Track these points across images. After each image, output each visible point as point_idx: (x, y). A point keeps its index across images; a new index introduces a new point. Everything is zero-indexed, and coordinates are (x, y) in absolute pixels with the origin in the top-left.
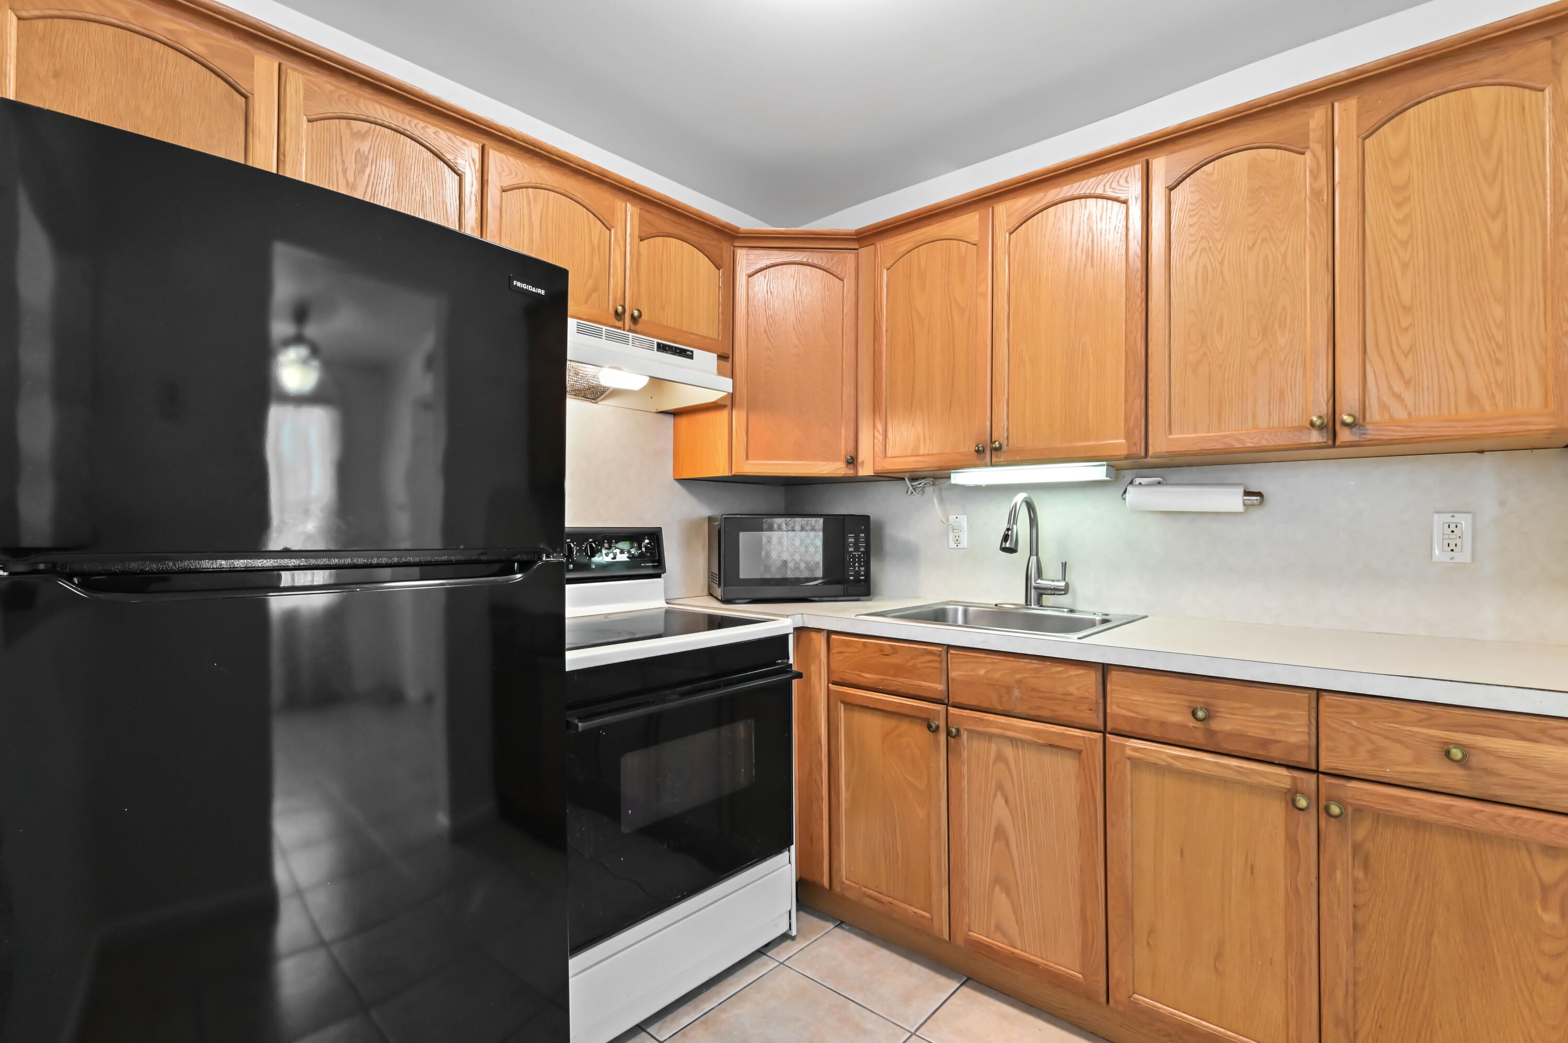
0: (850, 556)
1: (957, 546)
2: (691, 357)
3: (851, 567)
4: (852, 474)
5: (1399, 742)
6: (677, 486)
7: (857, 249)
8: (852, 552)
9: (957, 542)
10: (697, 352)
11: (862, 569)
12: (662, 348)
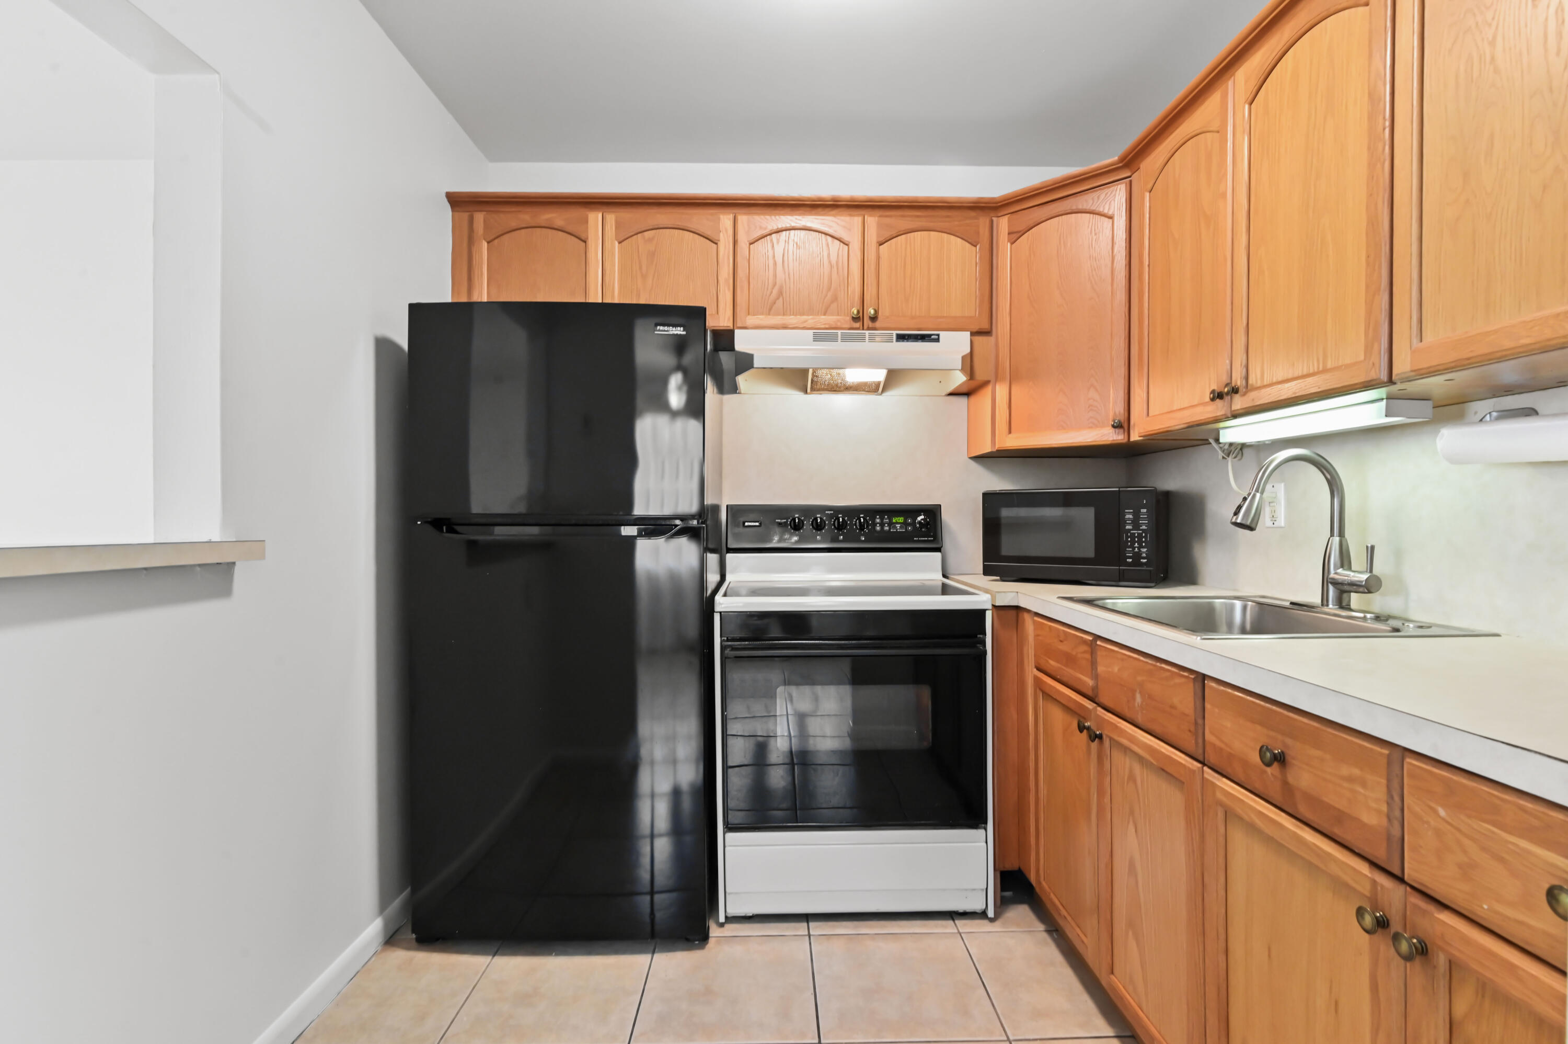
0: (1127, 535)
1: (1273, 524)
2: (937, 340)
3: (1129, 547)
4: (1121, 440)
5: (1501, 860)
6: (973, 464)
7: (1130, 177)
8: (1129, 530)
9: (1274, 519)
10: (943, 334)
11: (1145, 550)
12: (901, 338)
